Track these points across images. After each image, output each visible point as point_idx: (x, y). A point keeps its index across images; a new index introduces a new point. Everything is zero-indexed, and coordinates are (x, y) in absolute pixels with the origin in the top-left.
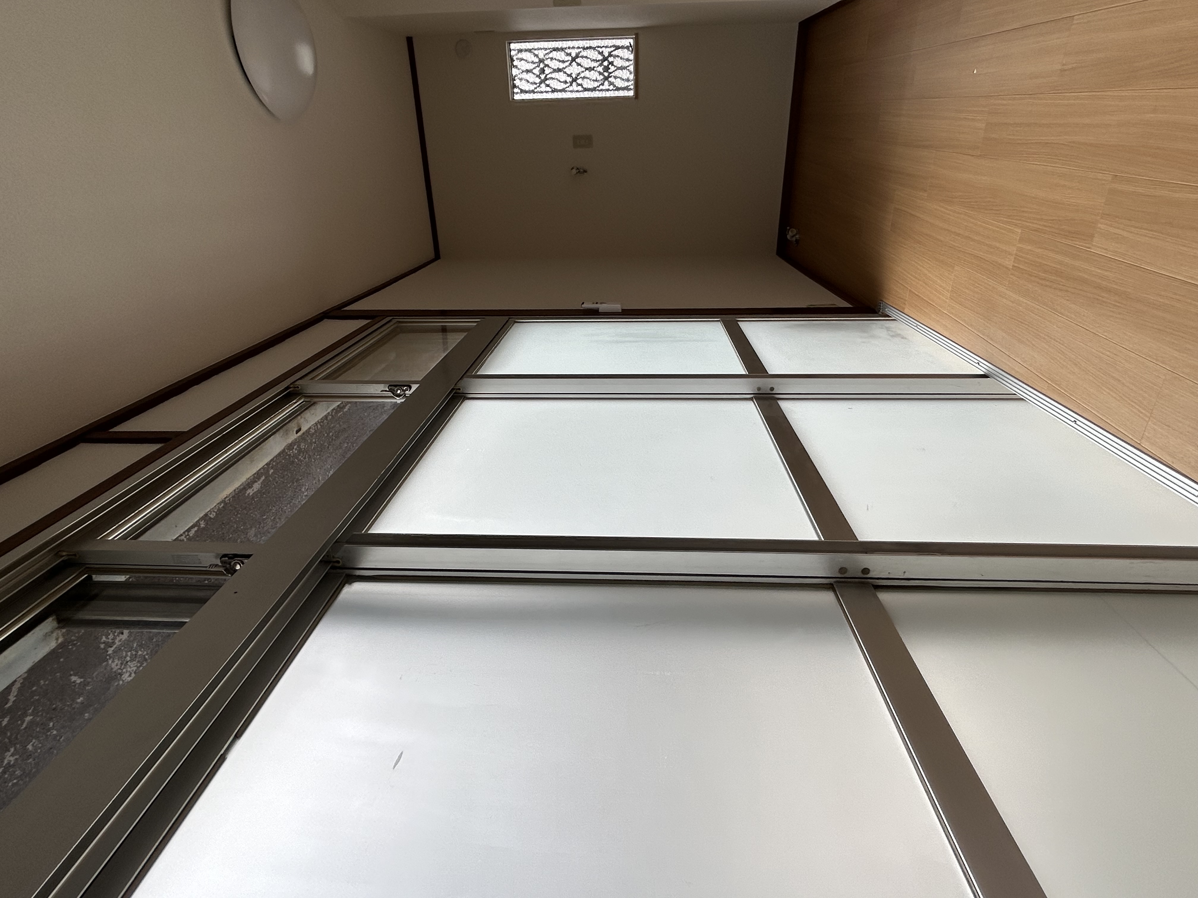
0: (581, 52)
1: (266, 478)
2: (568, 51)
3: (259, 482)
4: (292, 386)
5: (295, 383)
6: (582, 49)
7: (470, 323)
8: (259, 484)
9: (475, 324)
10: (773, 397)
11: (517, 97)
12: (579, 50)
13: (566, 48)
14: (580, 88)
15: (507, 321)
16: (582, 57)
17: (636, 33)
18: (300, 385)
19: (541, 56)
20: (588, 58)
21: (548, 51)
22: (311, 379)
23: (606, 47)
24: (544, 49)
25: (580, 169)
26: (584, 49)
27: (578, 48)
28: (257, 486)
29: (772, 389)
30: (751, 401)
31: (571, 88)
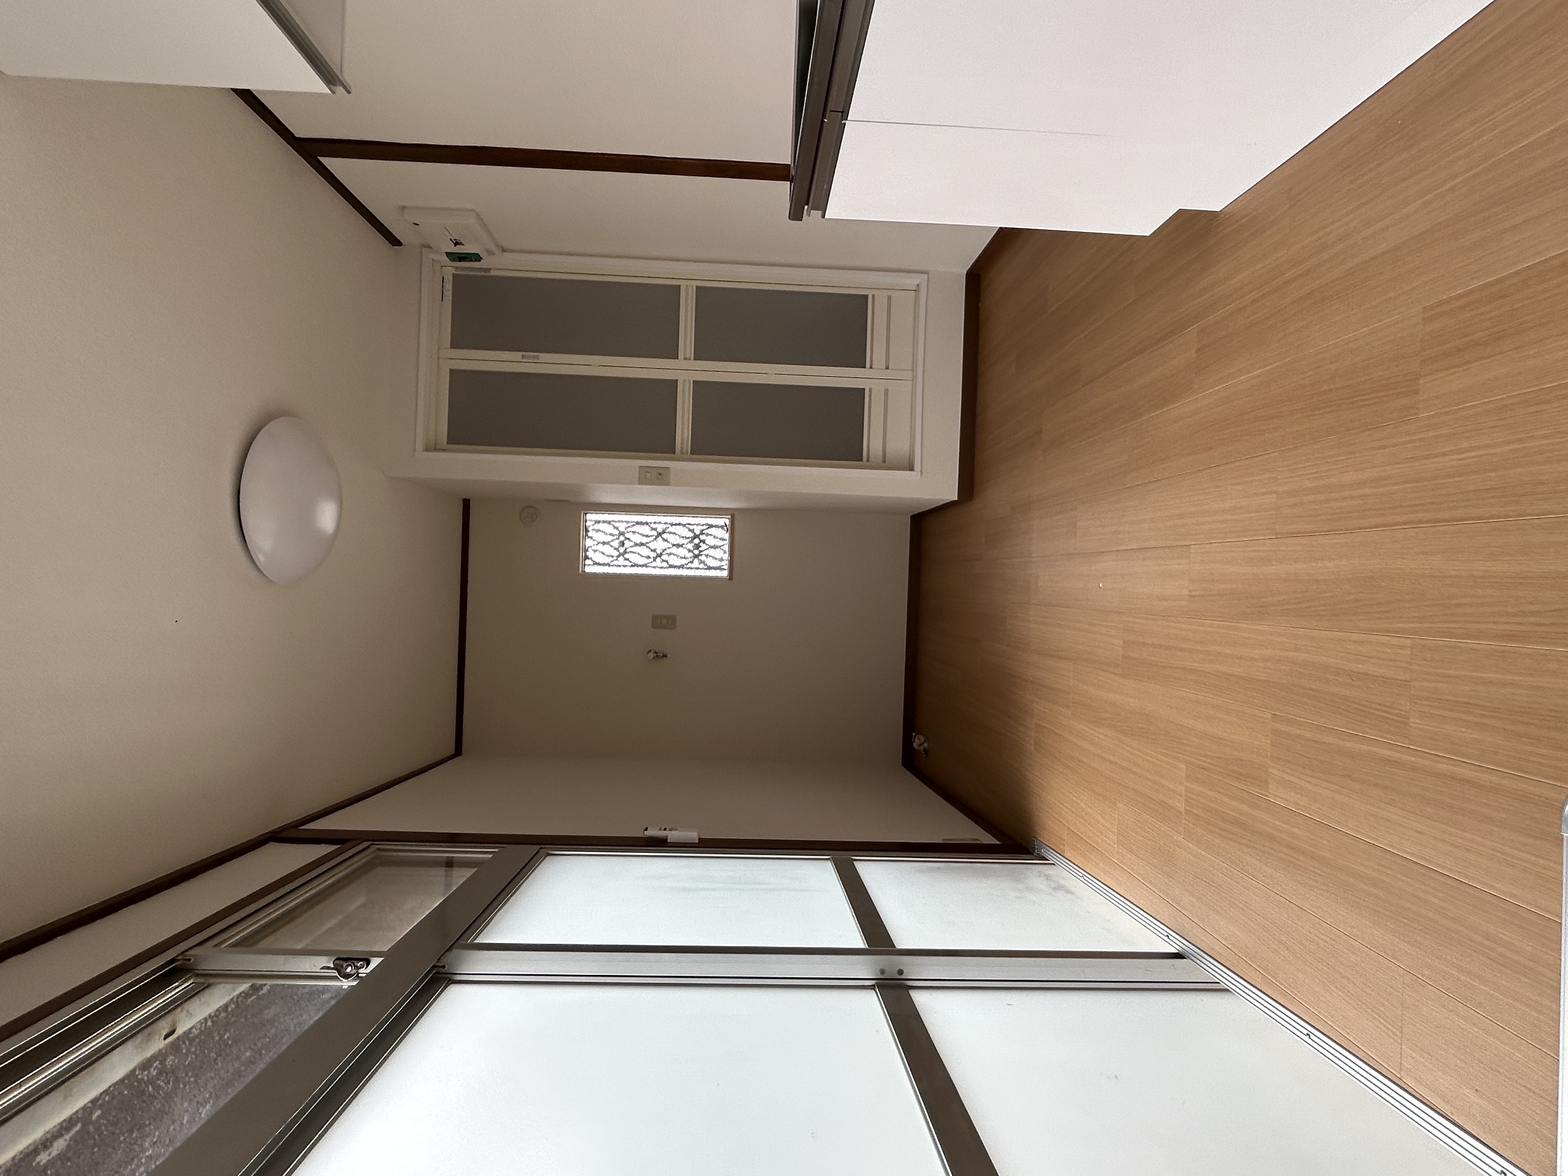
0: (668, 528)
1: (83, 1126)
2: (654, 526)
3: (67, 1137)
4: (180, 958)
5: (186, 953)
6: (670, 525)
7: (483, 854)
8: (66, 1140)
9: (491, 856)
10: (903, 984)
11: (588, 569)
12: (667, 526)
13: (651, 523)
14: (665, 565)
15: (537, 853)
16: (670, 533)
17: (733, 514)
18: (193, 956)
19: (622, 529)
20: (676, 534)
21: (629, 525)
22: (215, 946)
23: (697, 525)
24: (626, 522)
25: (660, 653)
26: (672, 525)
27: (666, 523)
28: (60, 1145)
29: (901, 972)
30: (873, 991)
31: (654, 564)
